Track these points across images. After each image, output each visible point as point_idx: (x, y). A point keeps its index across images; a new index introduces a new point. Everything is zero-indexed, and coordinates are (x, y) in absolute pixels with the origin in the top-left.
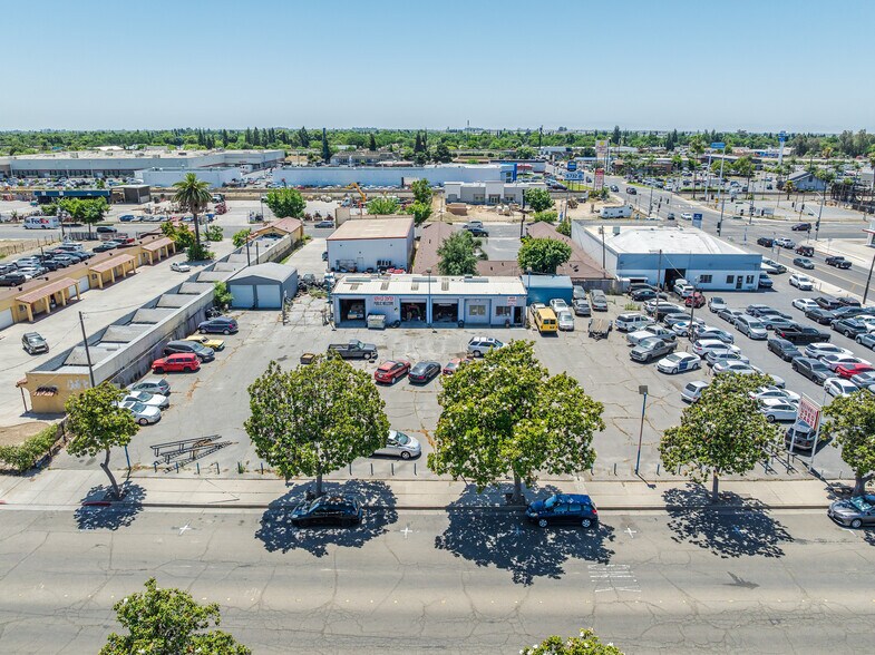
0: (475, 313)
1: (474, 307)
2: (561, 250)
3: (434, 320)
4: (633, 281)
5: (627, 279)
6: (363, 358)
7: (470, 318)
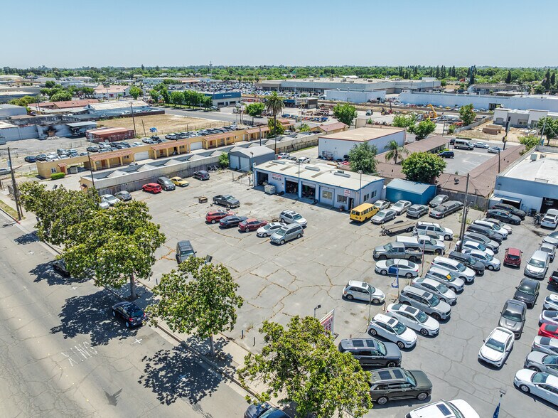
0: (326, 197)
1: (325, 192)
2: (430, 164)
3: (303, 196)
4: (504, 202)
5: (499, 199)
7: (323, 200)
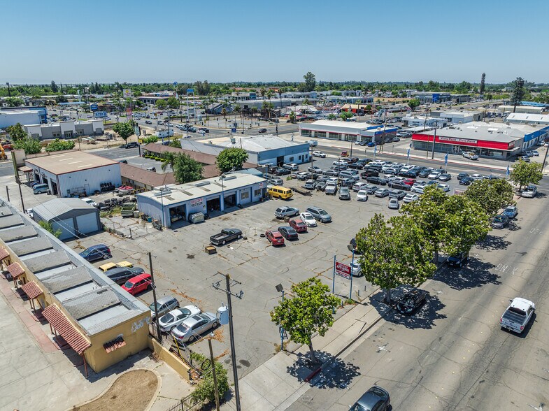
0: (244, 198)
1: (244, 194)
6: (237, 239)
7: (242, 202)
